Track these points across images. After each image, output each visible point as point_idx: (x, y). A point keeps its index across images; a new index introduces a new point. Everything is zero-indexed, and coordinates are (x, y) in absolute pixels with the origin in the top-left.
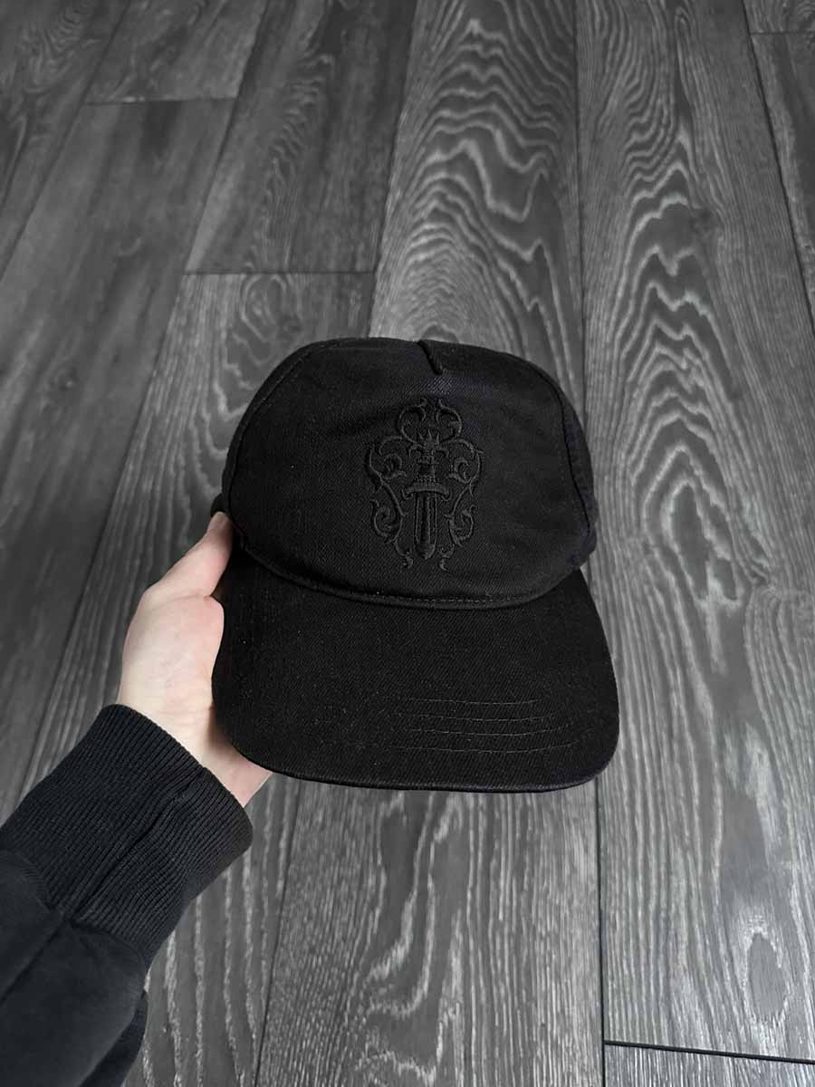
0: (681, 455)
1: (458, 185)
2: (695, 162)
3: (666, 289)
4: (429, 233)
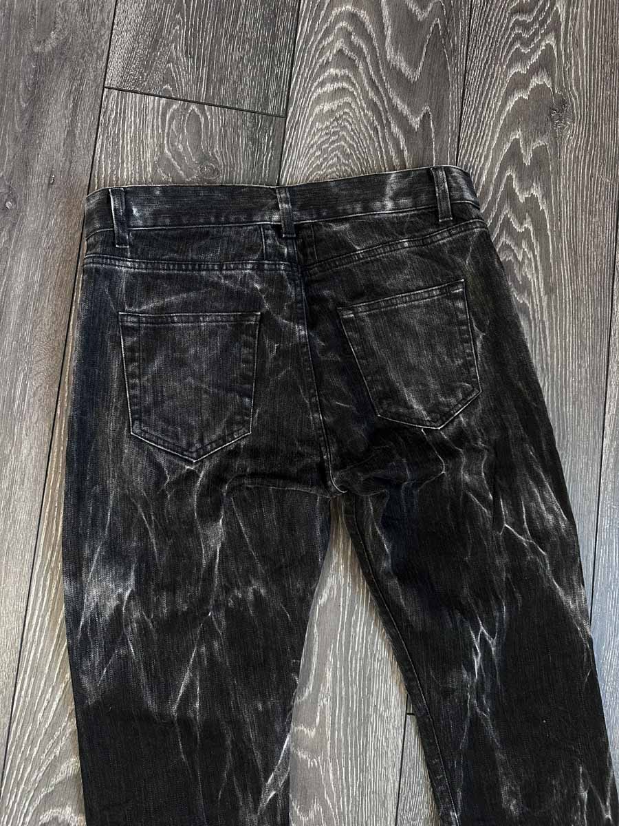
1: (363, 23)
2: (565, 38)
3: (520, 179)
4: (334, 79)
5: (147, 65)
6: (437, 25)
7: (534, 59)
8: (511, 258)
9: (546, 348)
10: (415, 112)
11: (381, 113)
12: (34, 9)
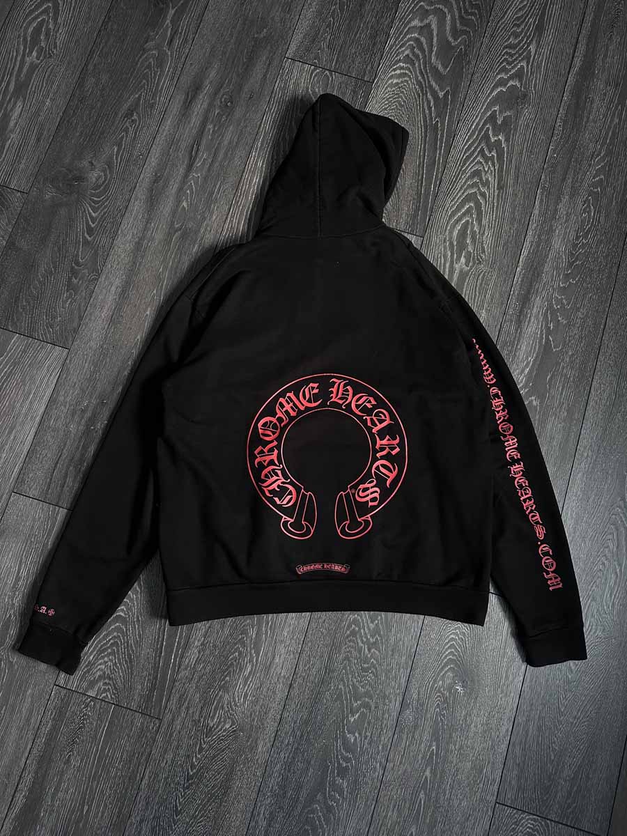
0: (470, 207)
1: (422, 44)
2: (532, 64)
3: (493, 130)
4: (402, 68)
5: (308, 50)
6: (462, 49)
7: (513, 72)
8: (481, 168)
9: (493, 215)
10: (442, 89)
11: (423, 87)
12: (258, 18)
